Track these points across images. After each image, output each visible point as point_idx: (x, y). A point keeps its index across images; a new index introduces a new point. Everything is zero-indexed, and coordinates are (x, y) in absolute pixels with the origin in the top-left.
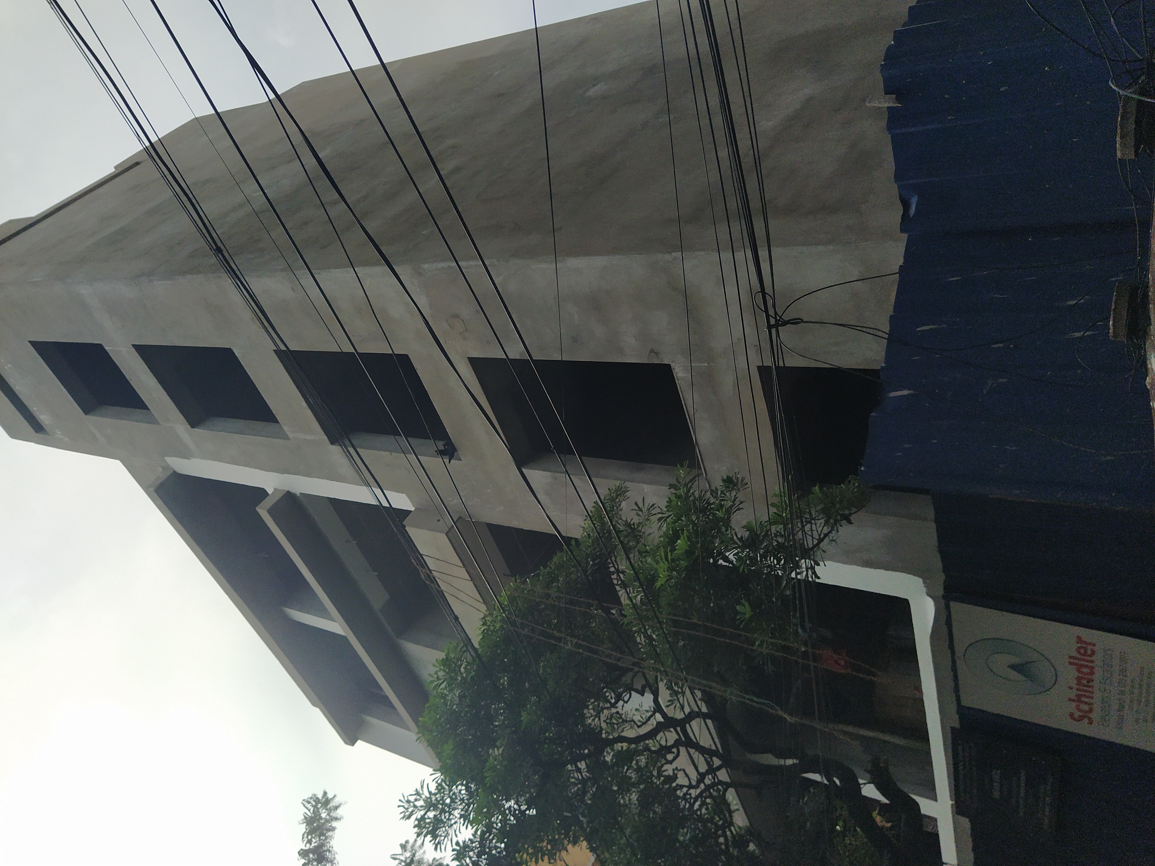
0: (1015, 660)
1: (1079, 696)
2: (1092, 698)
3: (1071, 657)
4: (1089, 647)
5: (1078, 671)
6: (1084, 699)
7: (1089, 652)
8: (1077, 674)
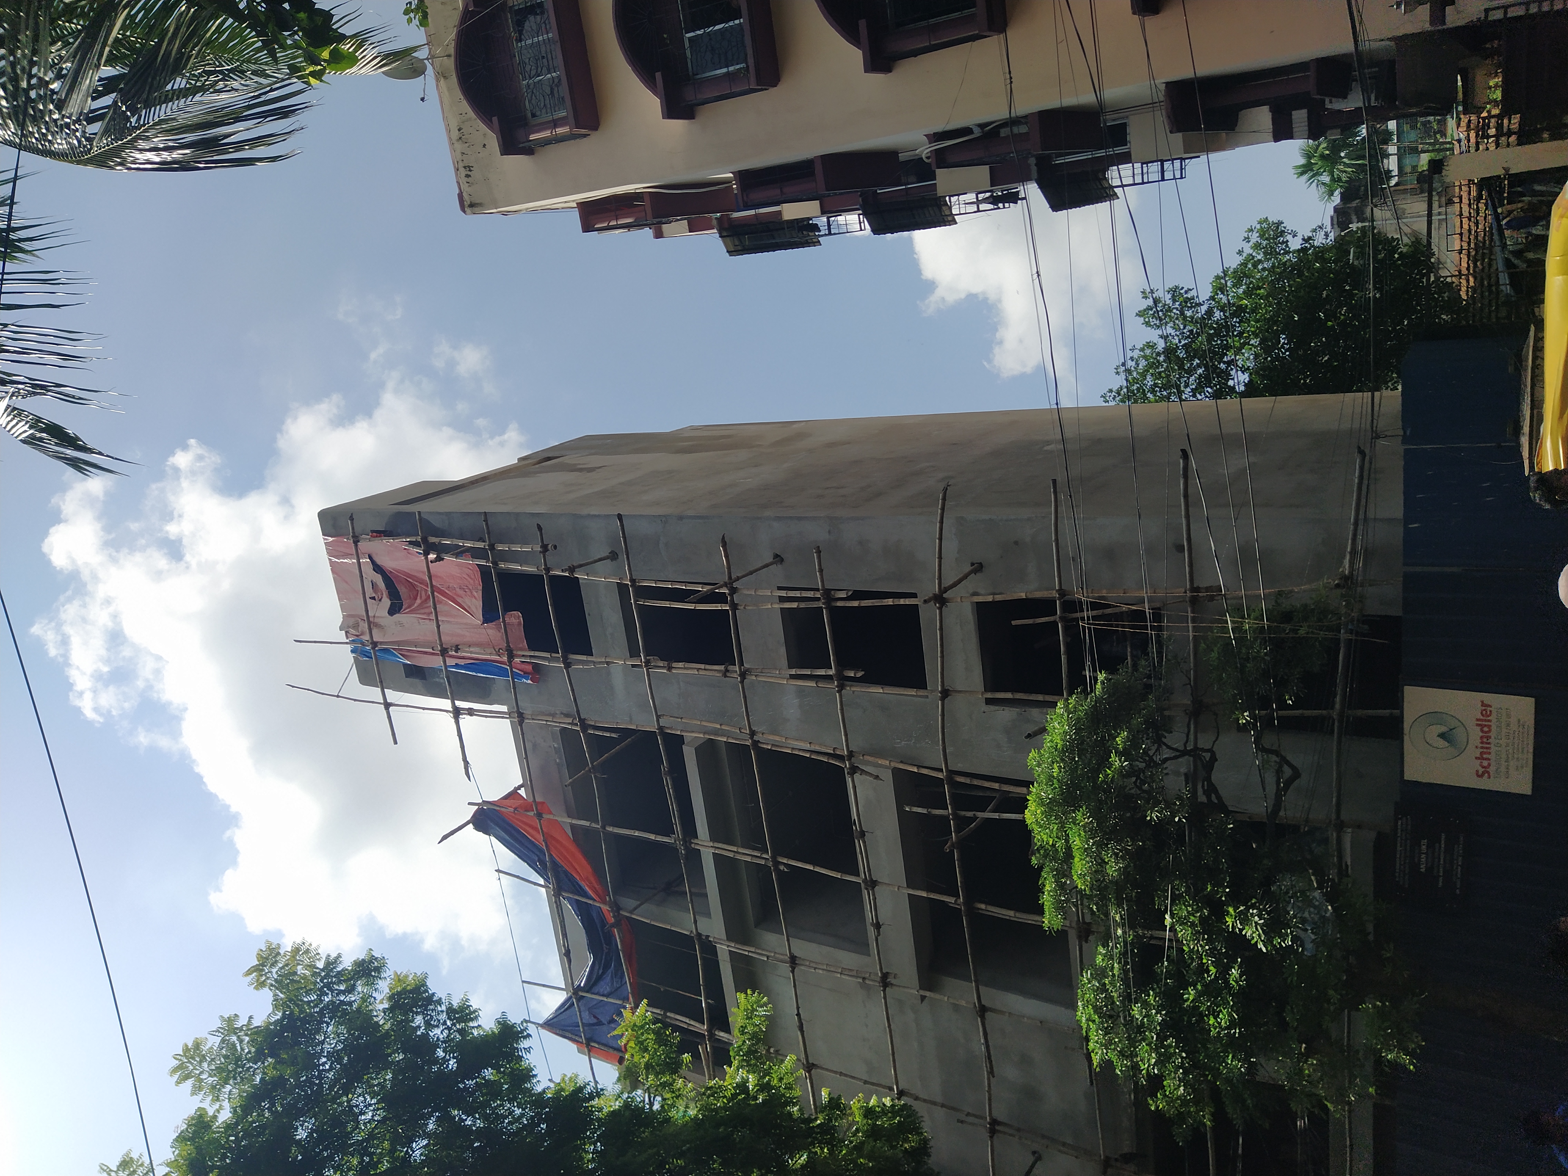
0: (1443, 729)
1: (1481, 753)
2: (1490, 753)
3: (1478, 720)
4: (1489, 709)
5: (1482, 731)
6: (1485, 756)
7: (1488, 713)
8: (1481, 734)
